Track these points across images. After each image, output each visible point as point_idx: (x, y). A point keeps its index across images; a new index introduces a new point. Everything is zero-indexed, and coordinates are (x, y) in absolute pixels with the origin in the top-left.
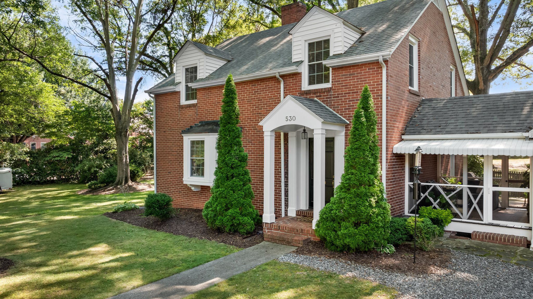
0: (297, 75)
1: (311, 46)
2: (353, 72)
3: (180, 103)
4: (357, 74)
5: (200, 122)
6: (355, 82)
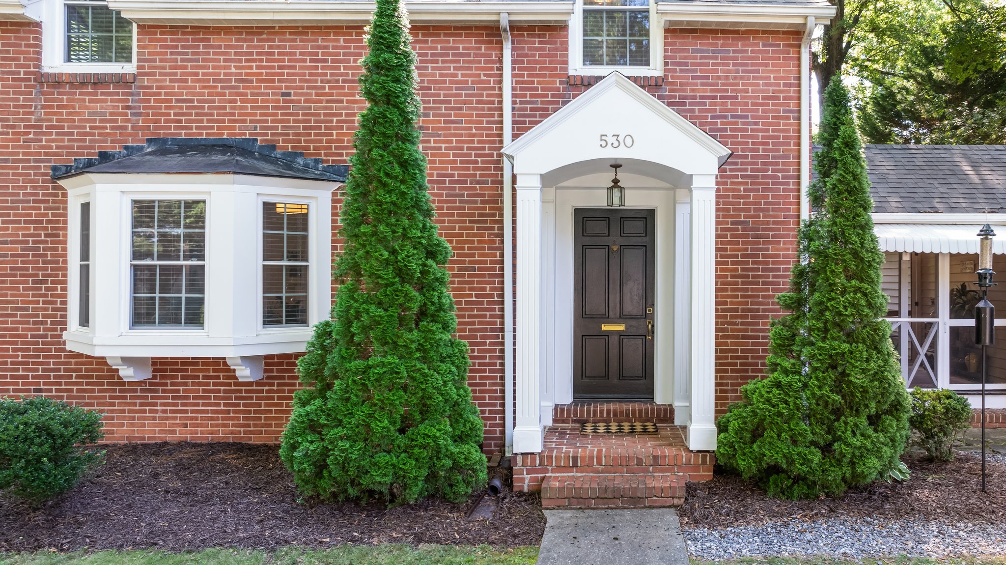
0: (558, 30)
2: (723, 45)
3: (39, 67)
4: (734, 51)
5: (149, 141)
6: (729, 71)
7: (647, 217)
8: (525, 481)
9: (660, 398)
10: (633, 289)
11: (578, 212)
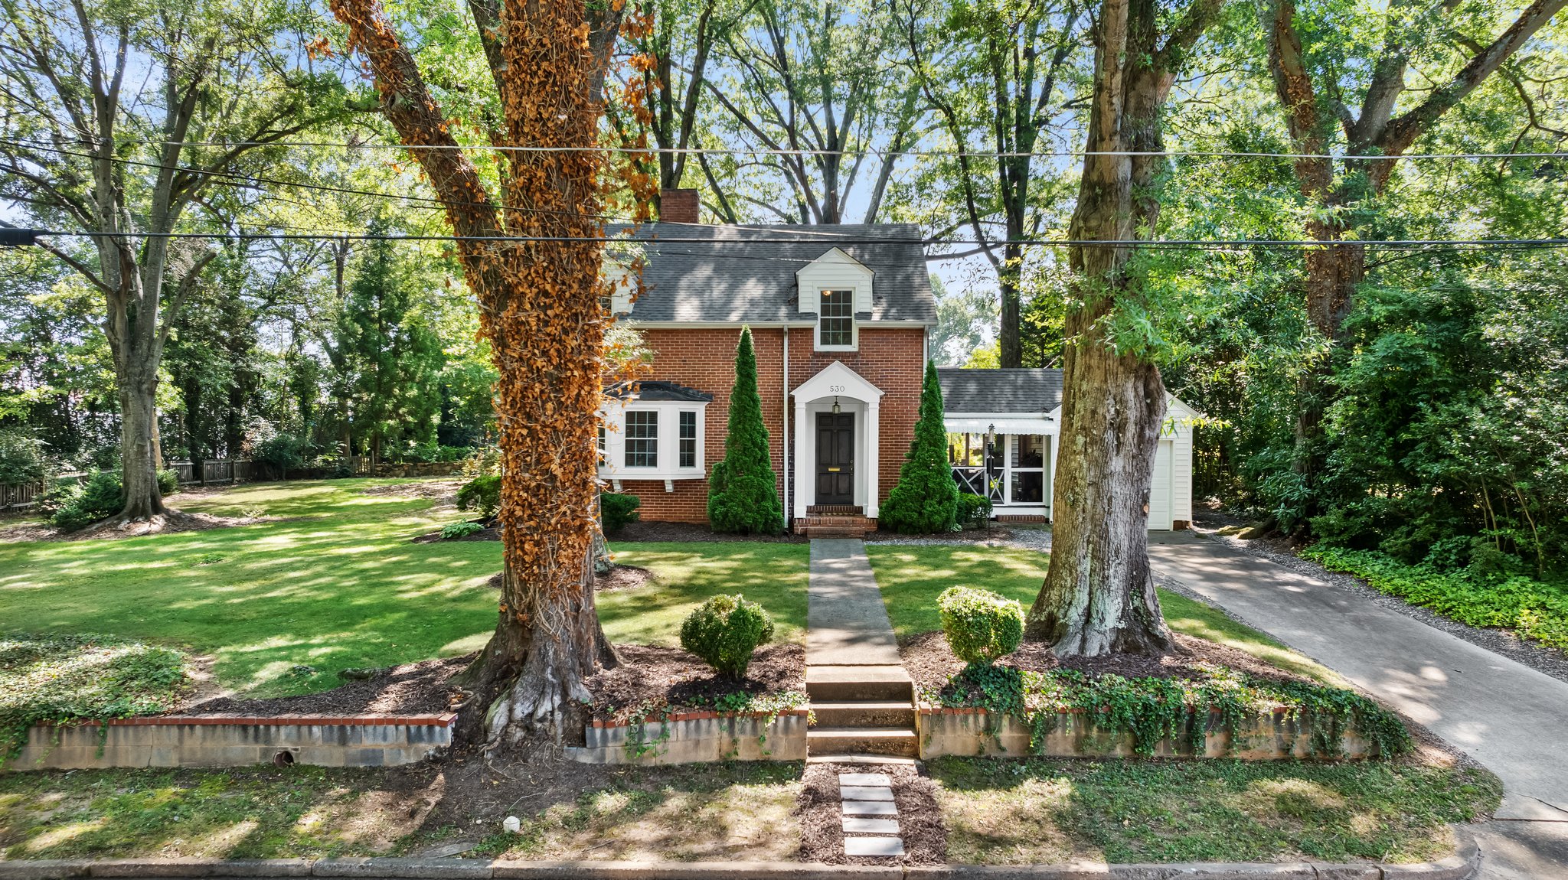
0: (809, 331)
1: (824, 298)
2: (887, 338)
6: (889, 349)
7: (851, 416)
8: (799, 529)
9: (856, 504)
10: (844, 450)
11: (817, 414)
